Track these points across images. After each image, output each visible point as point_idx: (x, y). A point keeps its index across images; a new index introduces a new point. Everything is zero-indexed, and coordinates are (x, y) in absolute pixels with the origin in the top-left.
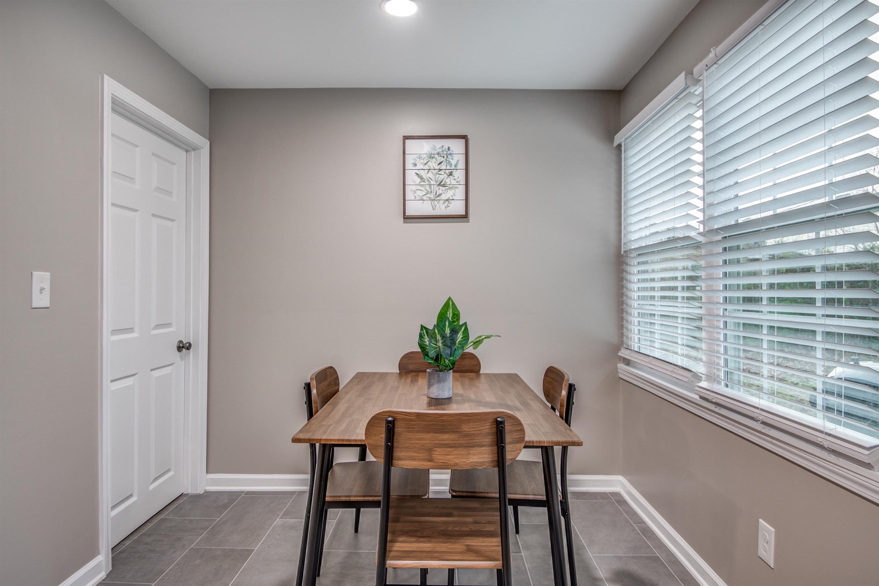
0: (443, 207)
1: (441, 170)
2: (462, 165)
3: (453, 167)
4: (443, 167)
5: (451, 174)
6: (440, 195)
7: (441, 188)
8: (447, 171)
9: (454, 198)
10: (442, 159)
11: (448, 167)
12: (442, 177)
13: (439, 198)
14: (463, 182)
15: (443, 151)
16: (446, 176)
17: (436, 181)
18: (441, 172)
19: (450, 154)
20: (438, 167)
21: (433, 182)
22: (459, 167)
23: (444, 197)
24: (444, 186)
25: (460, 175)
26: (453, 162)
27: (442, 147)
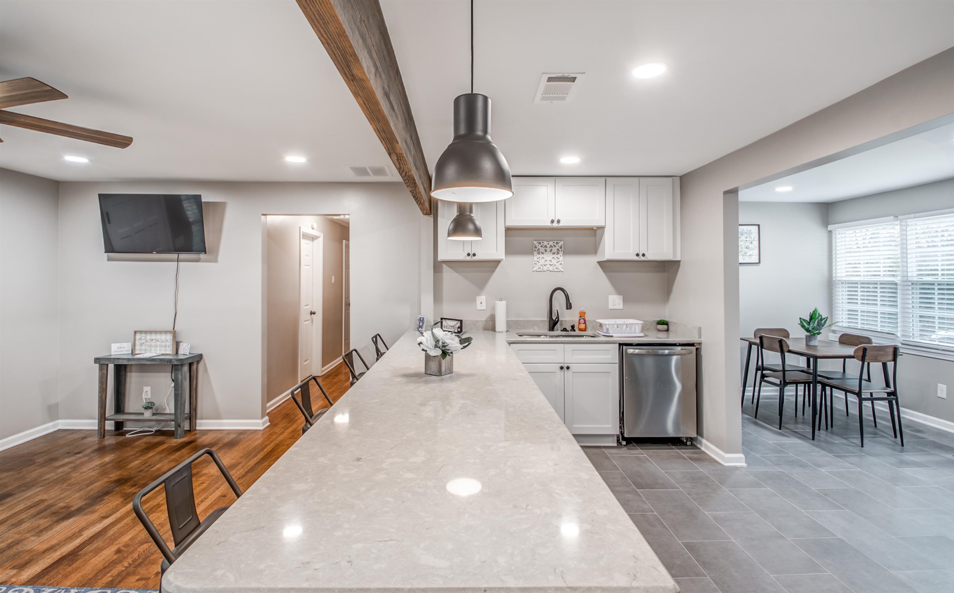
0: (748, 258)
1: (747, 241)
2: (757, 238)
3: (752, 240)
4: (748, 239)
5: (751, 243)
6: (746, 253)
7: (747, 249)
8: (750, 241)
9: (753, 254)
10: (747, 236)
11: (750, 239)
12: (747, 244)
13: (746, 254)
14: (757, 246)
15: (748, 232)
16: (749, 244)
17: (745, 246)
18: (747, 242)
19: (751, 233)
20: (745, 239)
21: (743, 247)
22: (755, 239)
23: (748, 254)
24: (748, 248)
25: (756, 243)
26: (753, 237)
27: (747, 229)
